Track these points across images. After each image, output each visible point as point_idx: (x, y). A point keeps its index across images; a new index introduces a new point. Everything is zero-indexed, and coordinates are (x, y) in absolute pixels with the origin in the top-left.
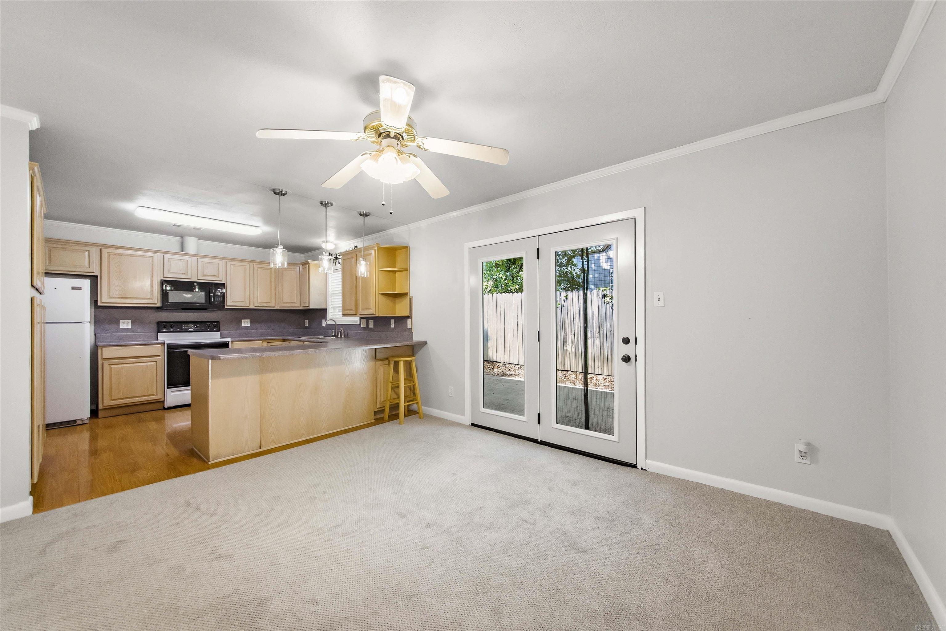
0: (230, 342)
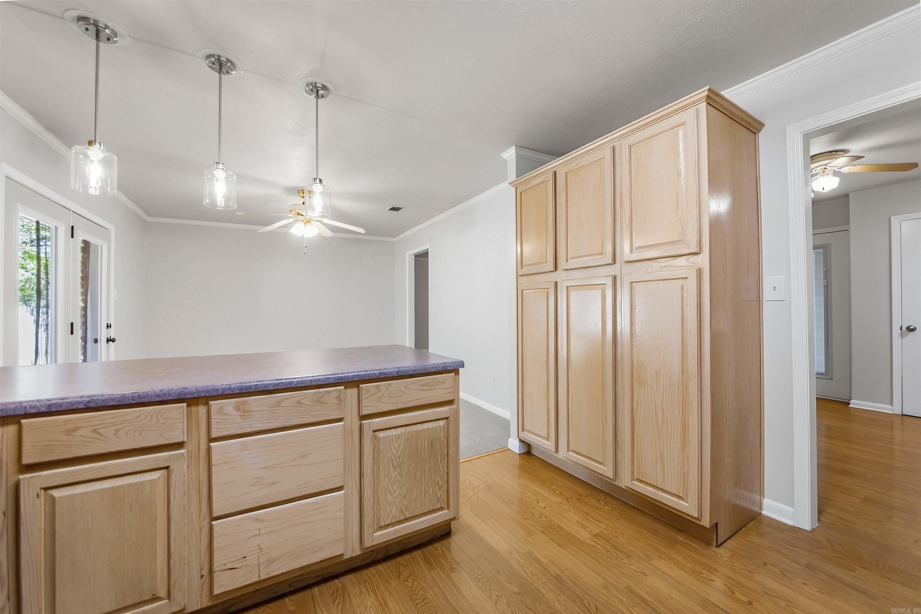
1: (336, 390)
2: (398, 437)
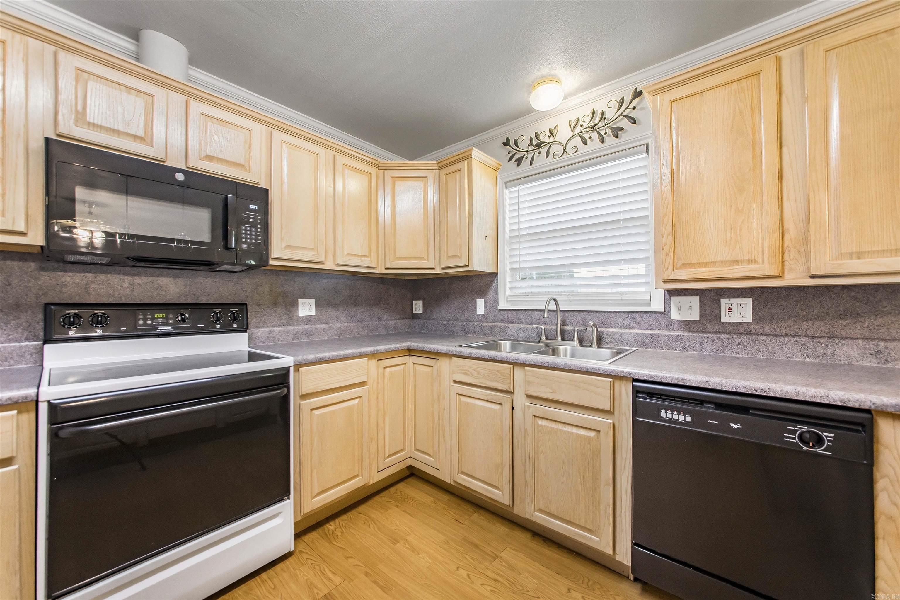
0: (292, 369)
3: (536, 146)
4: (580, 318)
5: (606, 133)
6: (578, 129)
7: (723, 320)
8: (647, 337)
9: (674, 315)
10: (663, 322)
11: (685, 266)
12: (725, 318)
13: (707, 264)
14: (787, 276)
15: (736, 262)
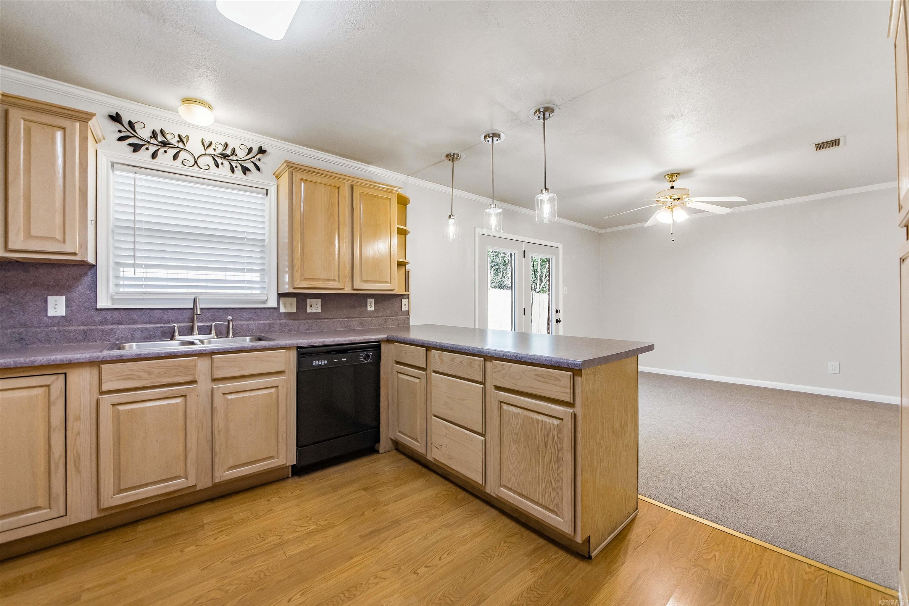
1: (478, 360)
2: (517, 415)
3: (161, 142)
4: (209, 314)
5: (236, 167)
6: (210, 151)
7: (308, 312)
8: (266, 326)
9: (282, 310)
10: (276, 314)
11: (306, 279)
12: (309, 311)
13: (316, 280)
14: (346, 289)
15: (329, 280)
